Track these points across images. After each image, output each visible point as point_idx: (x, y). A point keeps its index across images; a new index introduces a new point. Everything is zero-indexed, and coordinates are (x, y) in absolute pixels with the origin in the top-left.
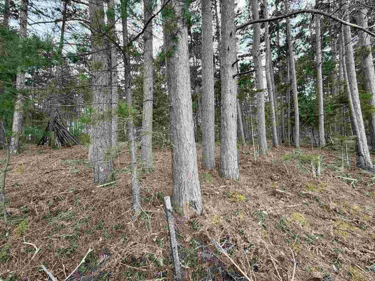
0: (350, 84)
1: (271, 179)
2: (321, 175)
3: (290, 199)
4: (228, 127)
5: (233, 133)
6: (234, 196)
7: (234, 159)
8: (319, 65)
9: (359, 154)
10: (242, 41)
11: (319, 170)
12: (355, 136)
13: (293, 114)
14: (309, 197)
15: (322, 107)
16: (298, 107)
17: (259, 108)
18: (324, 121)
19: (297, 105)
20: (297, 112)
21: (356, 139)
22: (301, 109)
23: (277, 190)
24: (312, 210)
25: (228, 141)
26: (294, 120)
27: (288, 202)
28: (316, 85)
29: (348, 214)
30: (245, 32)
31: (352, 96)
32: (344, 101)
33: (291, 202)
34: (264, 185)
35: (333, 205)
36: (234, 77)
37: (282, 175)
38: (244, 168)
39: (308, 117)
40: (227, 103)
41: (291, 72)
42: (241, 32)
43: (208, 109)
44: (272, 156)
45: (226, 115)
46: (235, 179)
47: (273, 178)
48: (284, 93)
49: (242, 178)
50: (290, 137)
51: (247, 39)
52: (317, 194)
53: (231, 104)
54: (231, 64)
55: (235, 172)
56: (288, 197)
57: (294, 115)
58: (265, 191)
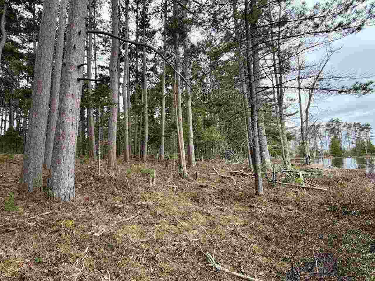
0: (178, 115)
1: (113, 194)
2: (156, 185)
3: (127, 212)
4: (65, 136)
5: (71, 144)
6: (58, 223)
7: (70, 175)
8: (163, 97)
9: (181, 167)
10: (104, 52)
11: (155, 181)
12: (179, 154)
13: (143, 132)
14: (143, 207)
15: (164, 129)
16: (147, 127)
17: (112, 122)
18: (165, 141)
19: (147, 125)
20: (147, 132)
21: (180, 156)
22: (150, 129)
23: (116, 205)
24: (144, 219)
25: (62, 153)
26: (144, 138)
27: (124, 216)
28: (161, 111)
29: (168, 216)
30: (107, 45)
31: (179, 124)
32: (174, 126)
33: (128, 215)
34: (104, 202)
35: (159, 210)
36: (79, 80)
37: (124, 188)
38: (84, 185)
39: (154, 136)
40: (66, 107)
41: (144, 96)
42: (102, 43)
43: (39, 111)
44: (119, 170)
45: (63, 122)
46: (68, 200)
47: (114, 193)
48: (138, 112)
49: (79, 197)
50: (141, 153)
51: (109, 52)
52: (149, 202)
53: (71, 110)
54: (76, 65)
55: (68, 192)
56: (125, 210)
57: (144, 134)
58: (104, 209)
